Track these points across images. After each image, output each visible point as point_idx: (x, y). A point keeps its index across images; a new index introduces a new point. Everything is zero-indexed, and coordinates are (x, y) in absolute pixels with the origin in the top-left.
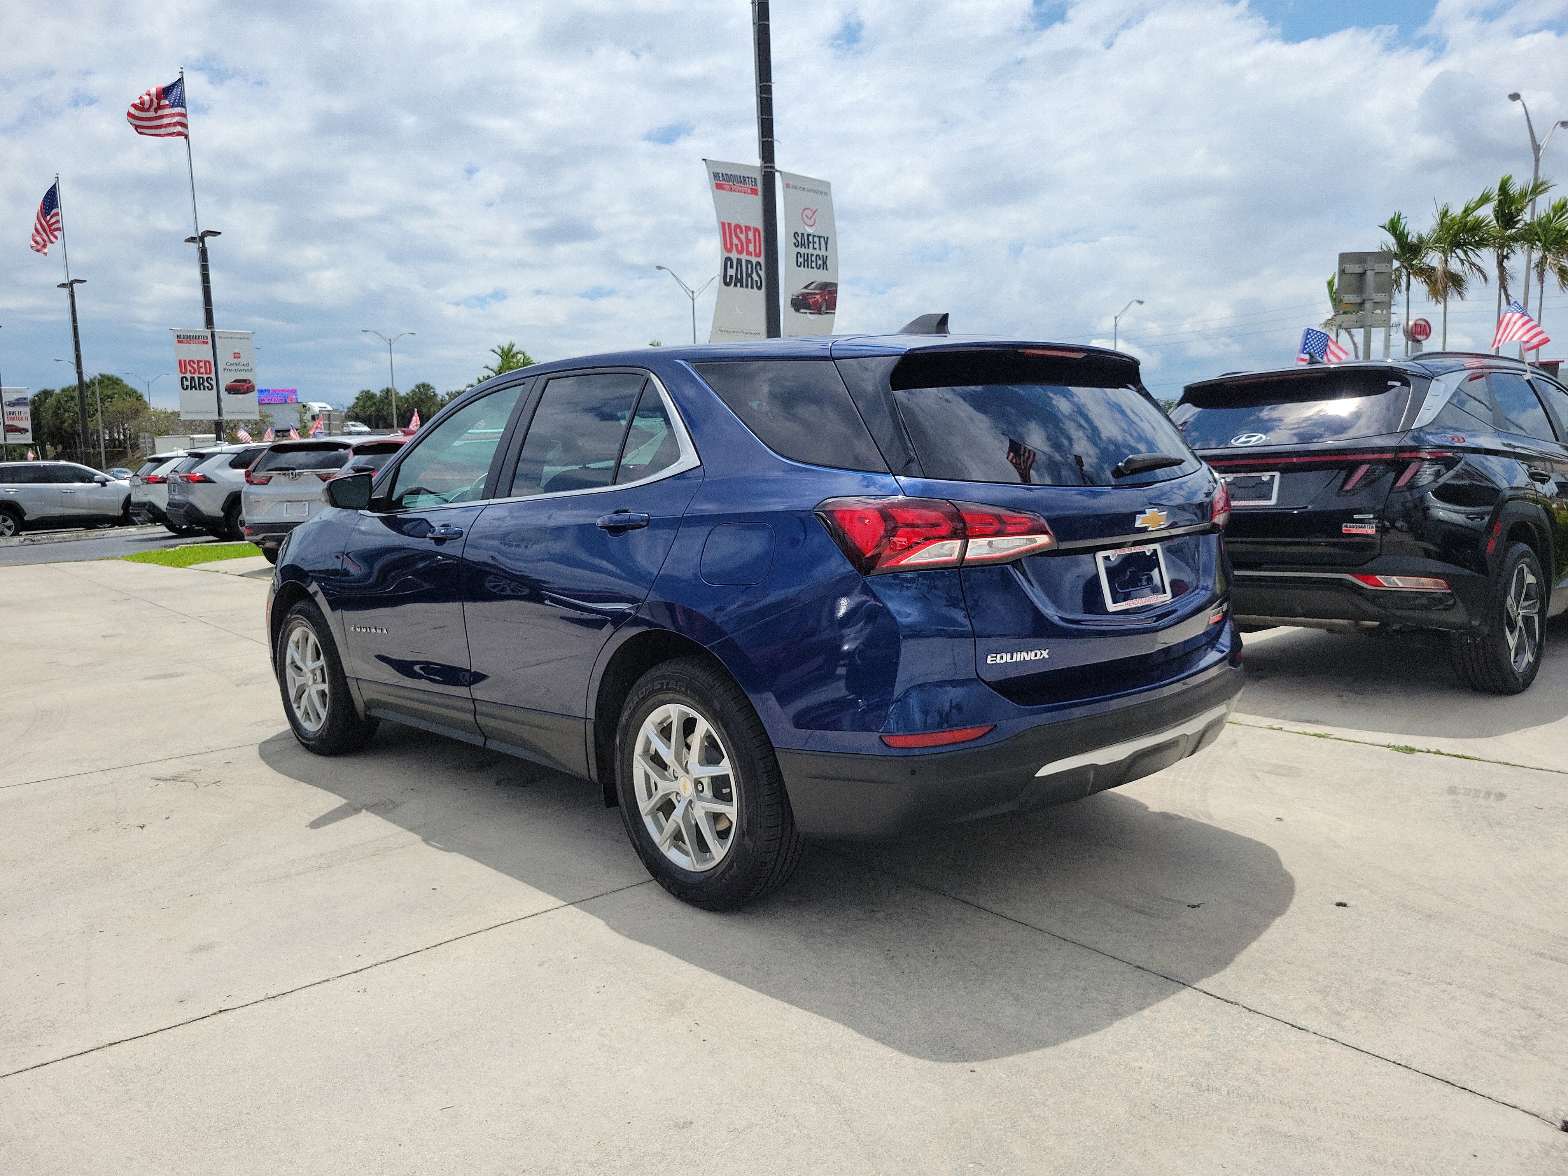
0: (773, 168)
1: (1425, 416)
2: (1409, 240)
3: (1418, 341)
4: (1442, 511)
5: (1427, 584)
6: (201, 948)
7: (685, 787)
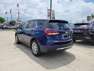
1: (90, 27)
2: (93, 16)
4: (91, 33)
5: (89, 38)
6: (4, 56)
7: (35, 48)
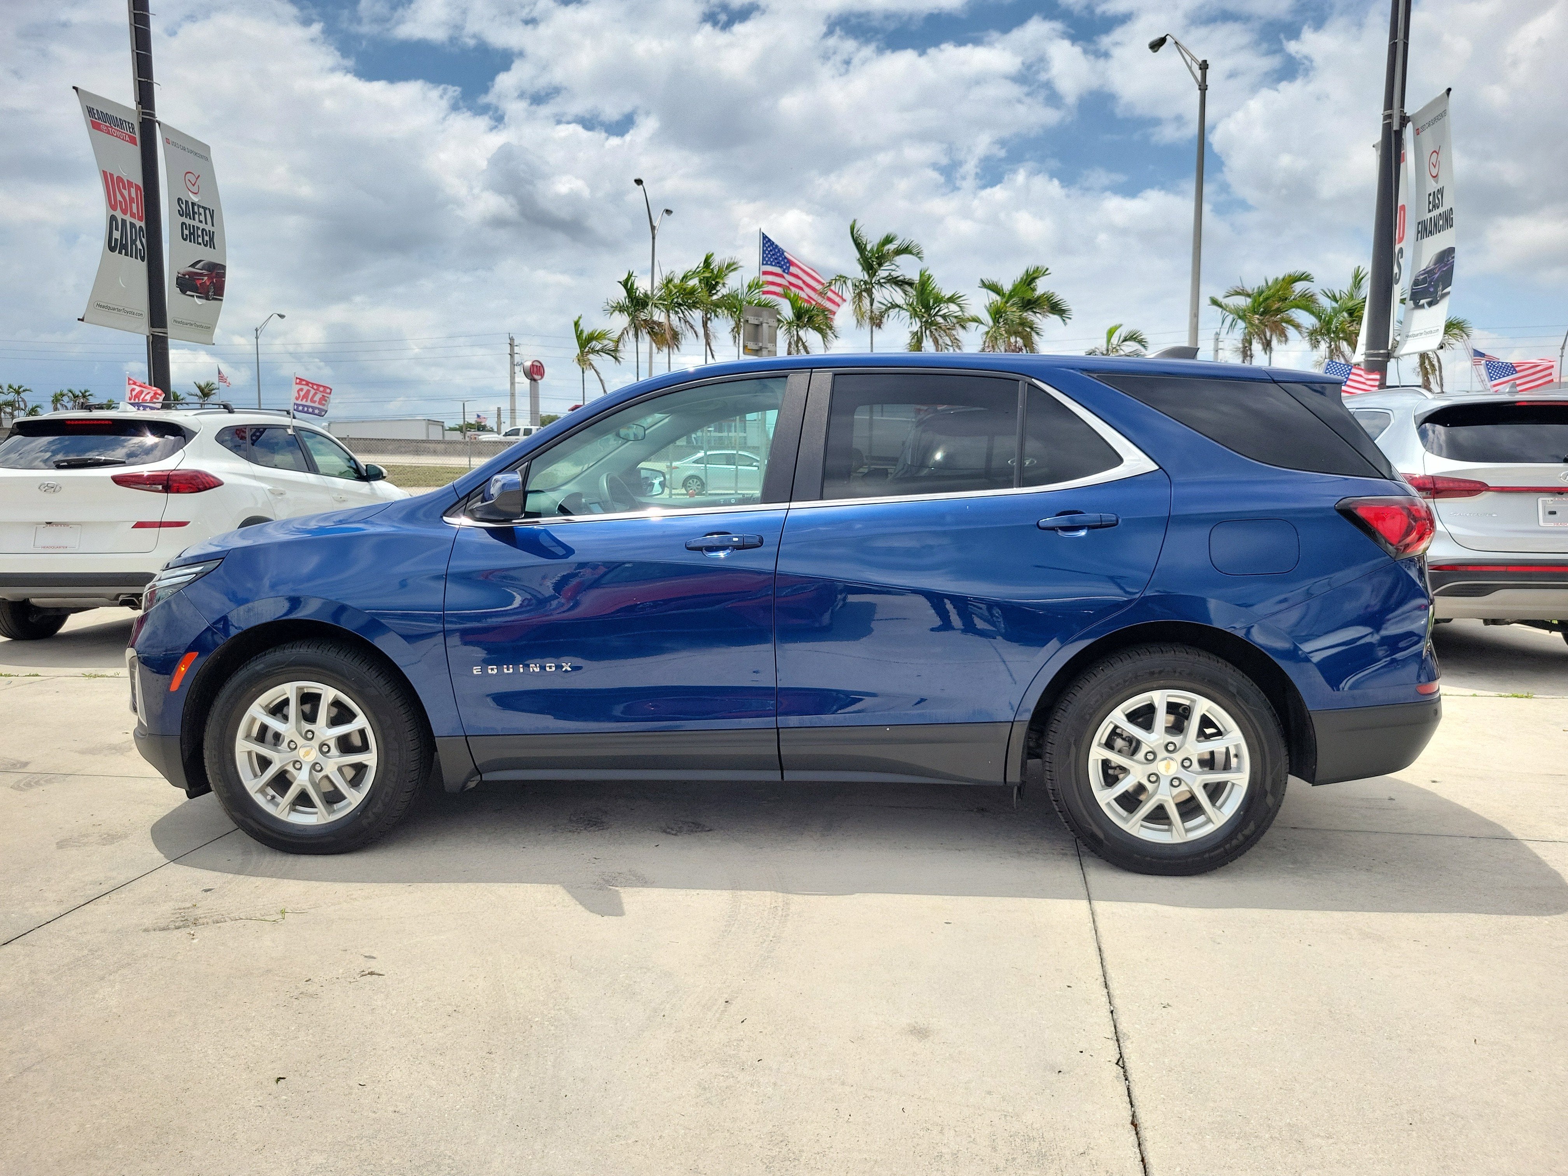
0: (153, 115)
2: (637, 295)
3: (535, 380)
7: (1167, 767)
